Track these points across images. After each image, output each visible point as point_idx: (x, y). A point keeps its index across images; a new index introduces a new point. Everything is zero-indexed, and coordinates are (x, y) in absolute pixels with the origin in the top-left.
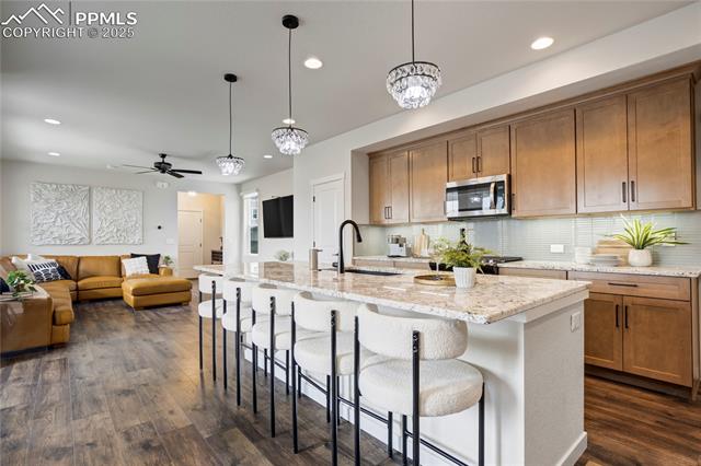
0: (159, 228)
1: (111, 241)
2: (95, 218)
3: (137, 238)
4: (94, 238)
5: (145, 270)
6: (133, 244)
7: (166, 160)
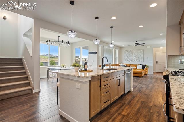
0: (148, 58)
1: (137, 61)
2: (134, 56)
3: (142, 60)
4: (134, 60)
5: (141, 68)
6: (141, 62)
7: (137, 42)
